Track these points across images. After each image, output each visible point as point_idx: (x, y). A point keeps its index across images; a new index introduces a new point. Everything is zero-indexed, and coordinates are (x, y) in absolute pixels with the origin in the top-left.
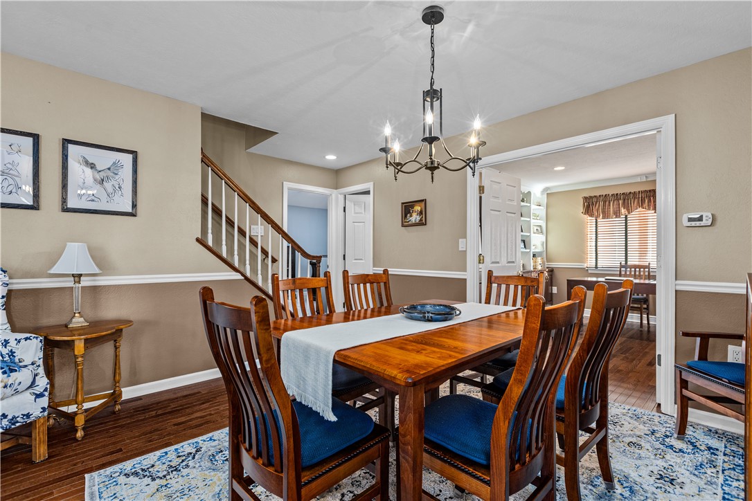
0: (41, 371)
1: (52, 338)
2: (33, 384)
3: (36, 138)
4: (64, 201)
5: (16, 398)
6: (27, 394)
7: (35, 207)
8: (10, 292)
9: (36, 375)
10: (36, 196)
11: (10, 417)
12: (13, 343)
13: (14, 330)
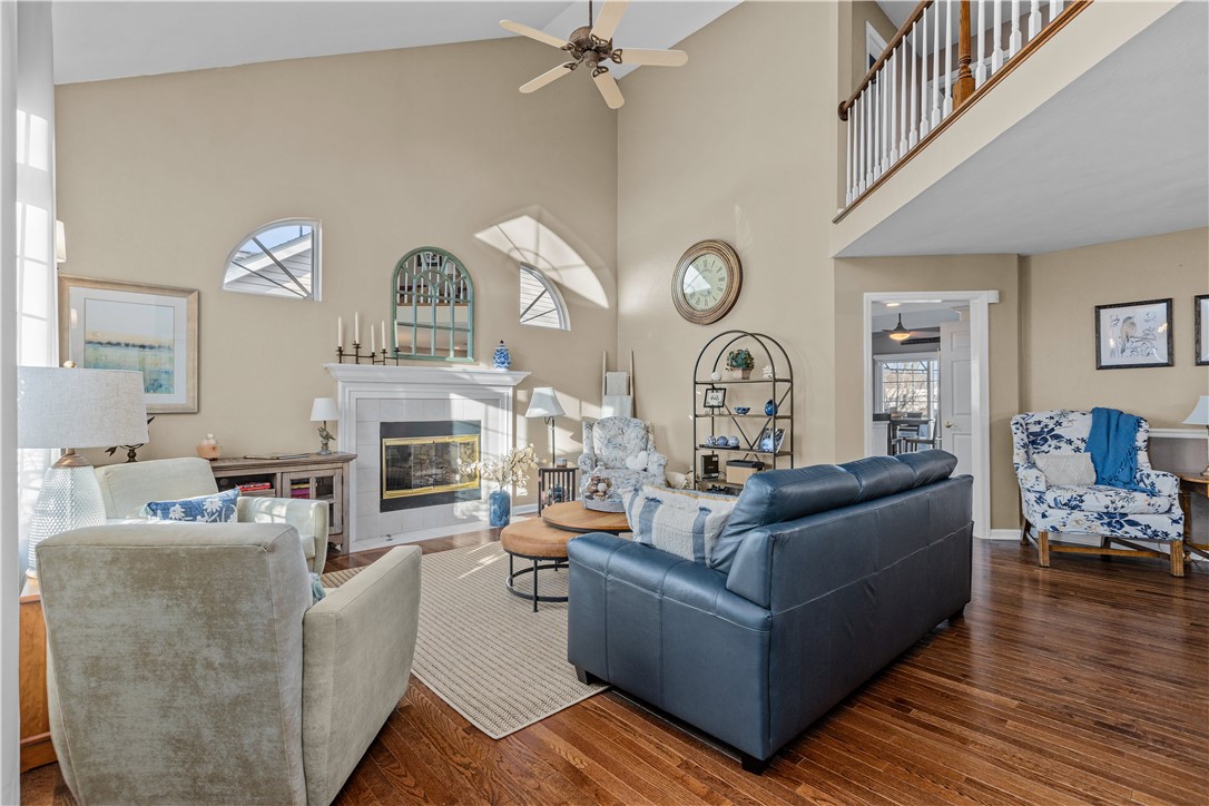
0: (1177, 503)
1: (1186, 479)
2: (1169, 511)
3: (1169, 302)
4: (1198, 354)
5: (1156, 516)
6: (1165, 516)
7: (1170, 364)
8: (1149, 438)
9: (1172, 505)
10: (1171, 354)
11: (1153, 529)
12: (1153, 477)
13: (1153, 469)
